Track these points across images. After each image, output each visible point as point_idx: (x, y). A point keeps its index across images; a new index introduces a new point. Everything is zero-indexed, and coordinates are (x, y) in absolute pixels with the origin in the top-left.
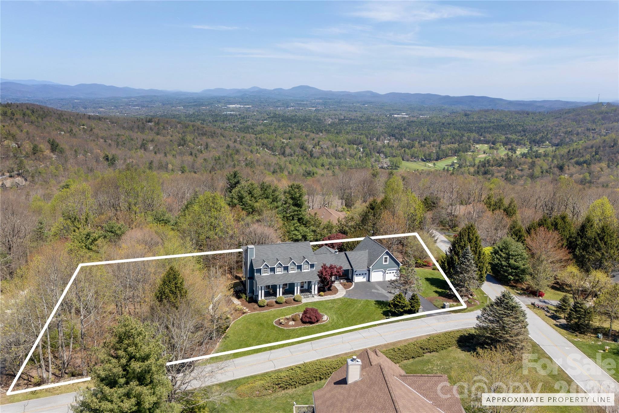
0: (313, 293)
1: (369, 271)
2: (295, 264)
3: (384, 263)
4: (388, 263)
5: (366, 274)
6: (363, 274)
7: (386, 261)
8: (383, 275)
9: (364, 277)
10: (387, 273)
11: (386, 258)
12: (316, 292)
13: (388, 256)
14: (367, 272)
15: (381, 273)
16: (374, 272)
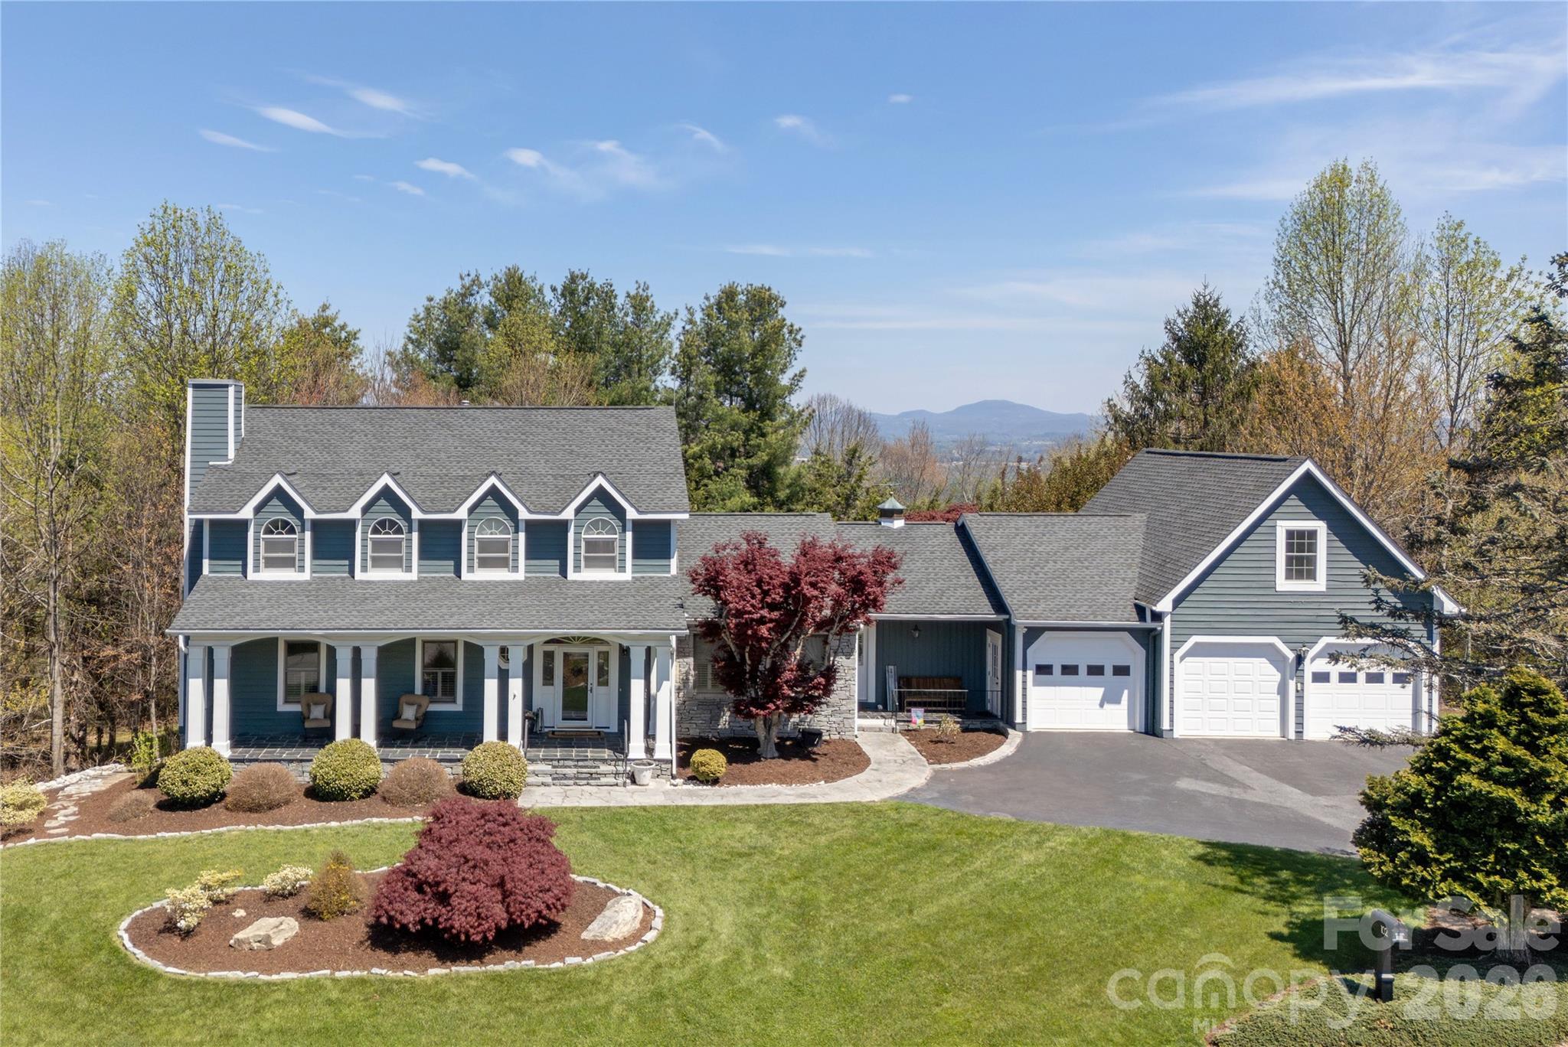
0: (636, 747)
1: (1150, 641)
2: (511, 512)
3: (1283, 584)
4: (1320, 584)
5: (1122, 671)
6: (1096, 670)
7: (1301, 565)
8: (1282, 690)
9: (1110, 698)
10: (1321, 677)
11: (1300, 542)
12: (665, 748)
13: (1320, 527)
14: (1135, 656)
15: (1263, 674)
16: (1198, 651)
